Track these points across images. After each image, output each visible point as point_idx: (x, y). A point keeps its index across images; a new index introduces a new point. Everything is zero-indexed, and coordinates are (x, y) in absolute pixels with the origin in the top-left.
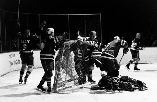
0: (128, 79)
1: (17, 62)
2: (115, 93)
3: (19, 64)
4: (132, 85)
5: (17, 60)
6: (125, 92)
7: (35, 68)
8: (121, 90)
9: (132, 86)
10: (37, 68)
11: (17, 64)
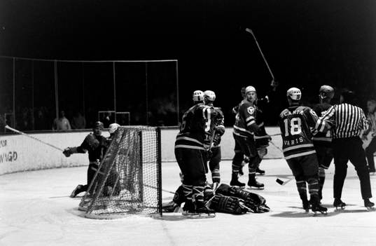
0: (232, 191)
1: (11, 157)
2: (200, 217)
3: (15, 160)
4: (241, 201)
5: (11, 153)
6: (219, 216)
7: (48, 168)
8: (212, 212)
9: (241, 203)
10: (51, 168)
11: (11, 160)
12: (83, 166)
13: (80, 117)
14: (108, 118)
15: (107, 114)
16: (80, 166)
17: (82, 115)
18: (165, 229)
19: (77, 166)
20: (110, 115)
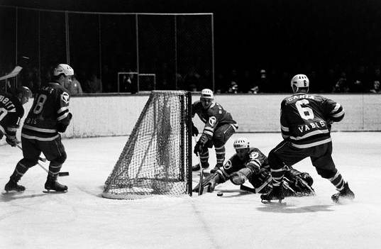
9: (285, 183)
12: (99, 136)
13: (96, 80)
14: (129, 80)
15: (128, 76)
16: (96, 137)
17: (98, 78)
18: (197, 212)
19: (91, 137)
20: (132, 77)
